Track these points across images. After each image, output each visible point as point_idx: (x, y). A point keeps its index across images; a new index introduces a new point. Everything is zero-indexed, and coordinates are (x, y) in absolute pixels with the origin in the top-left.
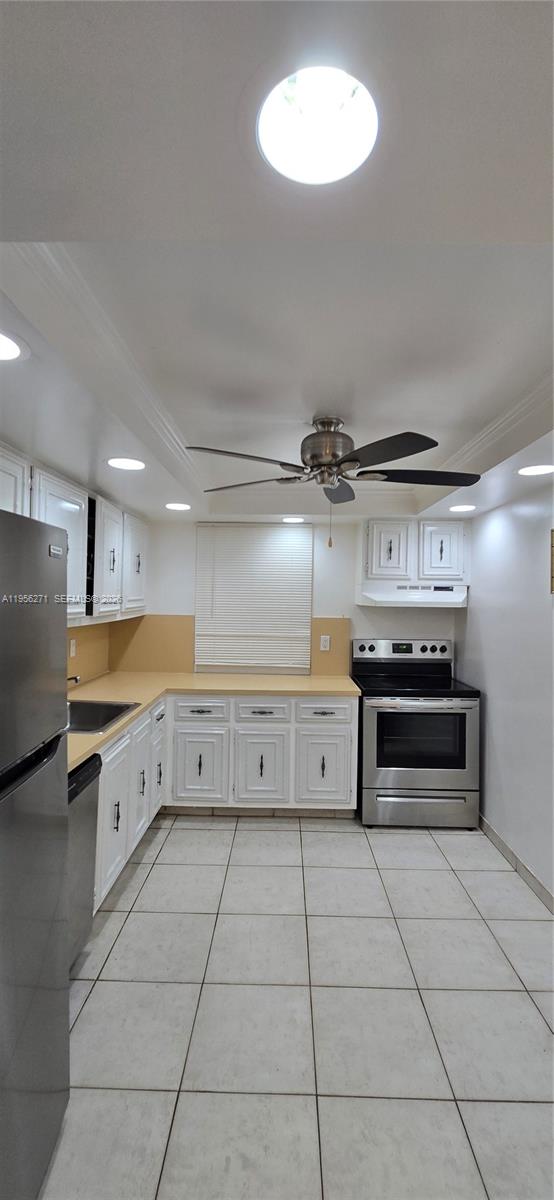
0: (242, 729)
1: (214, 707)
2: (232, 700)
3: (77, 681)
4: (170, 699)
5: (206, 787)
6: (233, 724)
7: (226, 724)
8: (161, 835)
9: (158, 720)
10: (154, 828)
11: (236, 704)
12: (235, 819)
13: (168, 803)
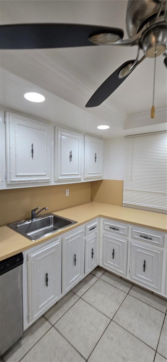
0: (135, 243)
1: (120, 228)
2: (130, 226)
3: (46, 210)
4: (102, 220)
5: (115, 265)
6: (129, 238)
7: (127, 238)
8: (94, 280)
9: (90, 230)
10: (92, 274)
11: (132, 230)
12: (131, 285)
13: (101, 265)
